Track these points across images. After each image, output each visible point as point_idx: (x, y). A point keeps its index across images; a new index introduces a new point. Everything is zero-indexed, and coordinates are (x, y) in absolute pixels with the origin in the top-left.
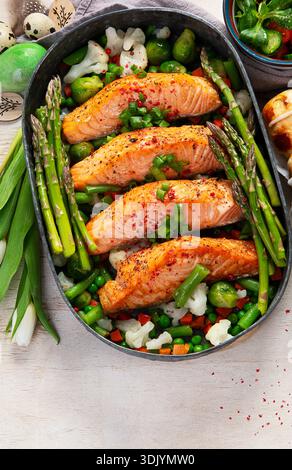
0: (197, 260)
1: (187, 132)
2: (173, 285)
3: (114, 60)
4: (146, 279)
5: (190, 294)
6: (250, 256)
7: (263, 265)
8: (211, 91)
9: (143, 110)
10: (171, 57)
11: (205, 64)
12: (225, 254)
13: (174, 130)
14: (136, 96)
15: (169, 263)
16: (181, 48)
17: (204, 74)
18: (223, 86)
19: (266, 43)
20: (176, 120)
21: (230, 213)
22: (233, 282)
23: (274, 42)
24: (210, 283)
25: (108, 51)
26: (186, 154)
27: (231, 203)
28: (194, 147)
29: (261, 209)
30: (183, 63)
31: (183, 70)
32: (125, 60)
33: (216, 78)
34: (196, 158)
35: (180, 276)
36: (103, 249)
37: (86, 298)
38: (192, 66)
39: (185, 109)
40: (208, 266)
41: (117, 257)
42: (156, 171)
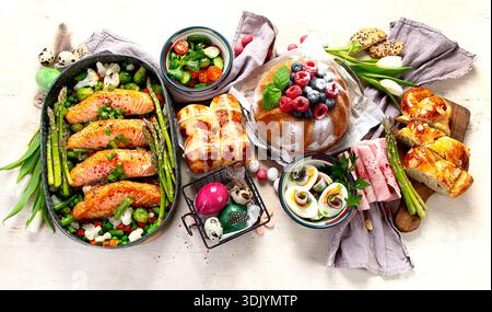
0: (127, 195)
1: (132, 123)
2: (113, 207)
3: (101, 80)
4: (97, 203)
5: (122, 213)
6: (157, 195)
7: (162, 200)
8: (149, 101)
9: (109, 109)
10: (132, 81)
11: (149, 86)
12: (143, 193)
13: (126, 121)
14: (106, 101)
15: (110, 195)
16: (138, 77)
17: (148, 92)
18: (155, 99)
19: (182, 78)
20: (128, 116)
21: (150, 170)
22: (147, 208)
23: (186, 78)
24: (134, 207)
25: (99, 75)
26: (129, 135)
27: (150, 164)
28: (134, 132)
29: (164, 170)
30: (138, 85)
31: (138, 88)
32: (106, 80)
33: (153, 94)
34: (136, 138)
35: (117, 203)
36: (78, 184)
37: (67, 210)
38: (143, 87)
39: (135, 110)
40: (133, 199)
41: (86, 189)
42: (113, 143)
